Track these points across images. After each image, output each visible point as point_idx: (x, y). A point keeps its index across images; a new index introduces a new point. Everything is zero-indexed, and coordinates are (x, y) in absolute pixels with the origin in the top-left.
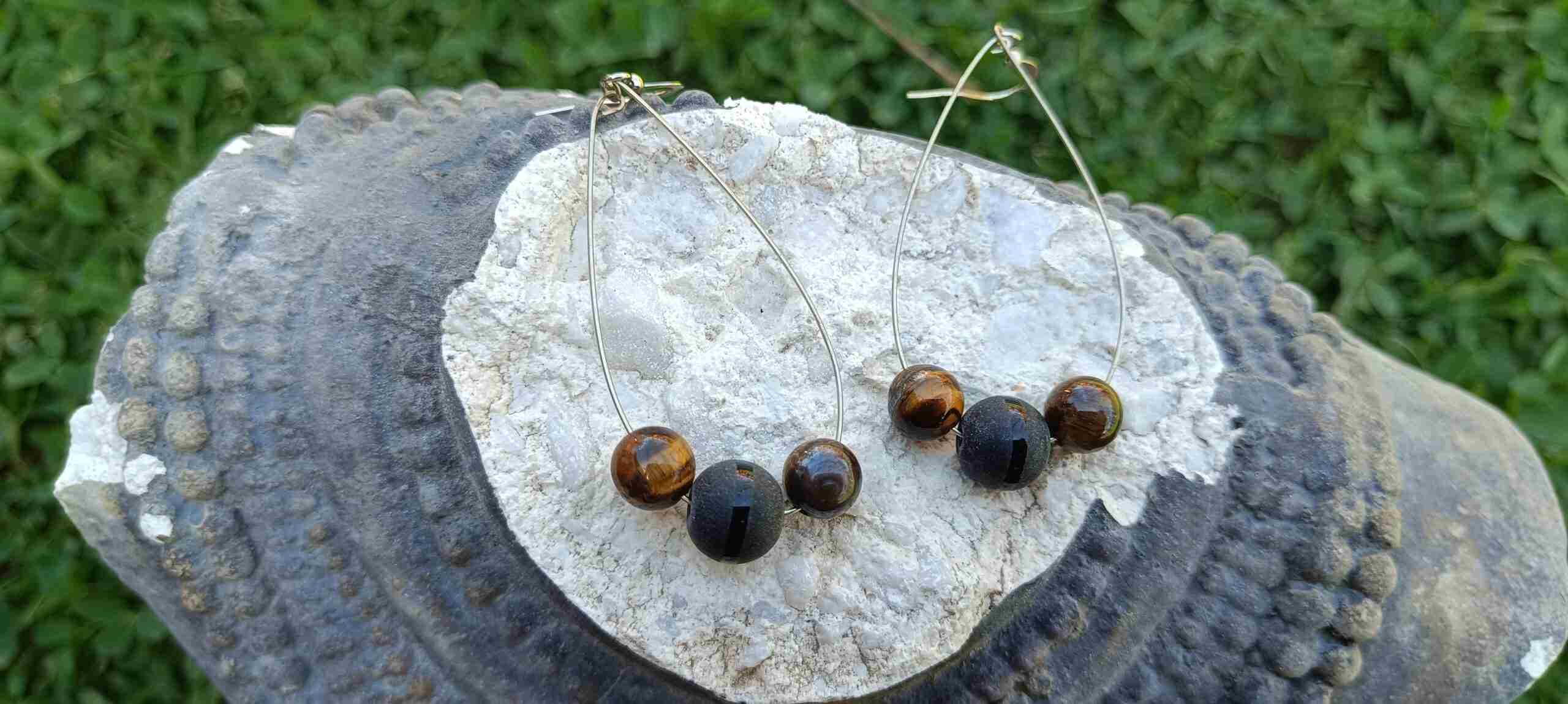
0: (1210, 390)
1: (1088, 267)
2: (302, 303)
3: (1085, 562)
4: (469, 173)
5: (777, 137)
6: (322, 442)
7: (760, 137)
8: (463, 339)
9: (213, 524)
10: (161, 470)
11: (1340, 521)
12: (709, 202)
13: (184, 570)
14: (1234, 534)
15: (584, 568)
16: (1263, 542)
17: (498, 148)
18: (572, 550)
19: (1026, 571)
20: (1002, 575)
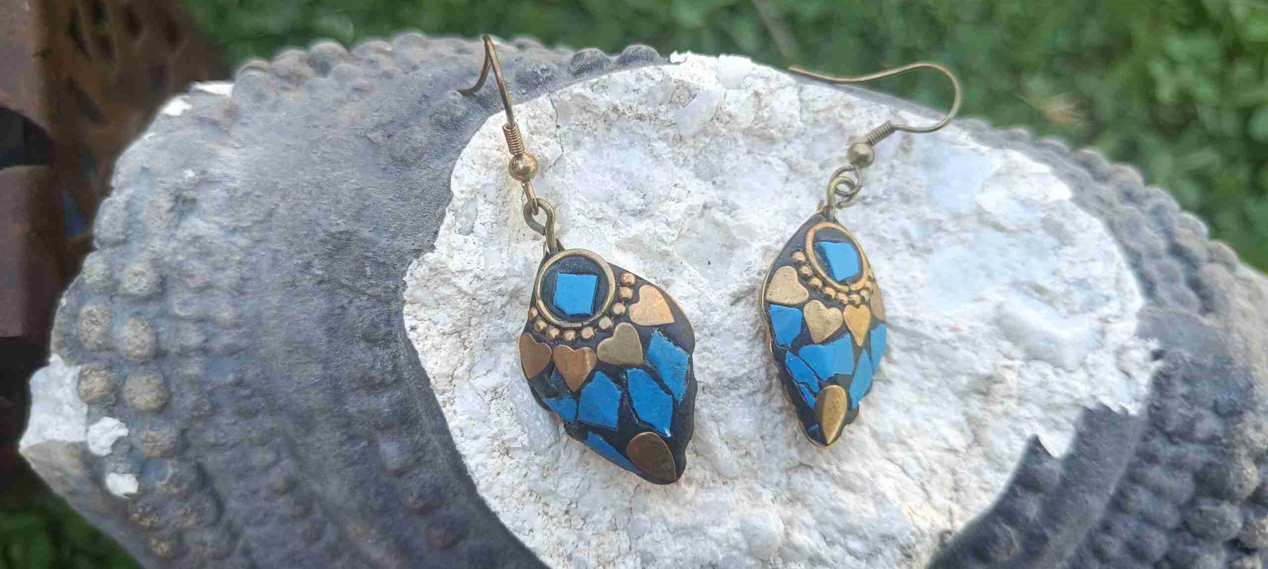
0: (1132, 325)
1: (1019, 209)
2: (253, 267)
3: (1019, 493)
4: (417, 136)
5: (724, 90)
6: (281, 401)
7: (708, 92)
8: (423, 309)
9: (177, 481)
10: (123, 432)
11: (1248, 444)
12: (657, 158)
13: (152, 522)
14: (1151, 458)
15: (553, 528)
16: (1176, 465)
17: (445, 109)
18: (541, 511)
19: (970, 507)
20: (951, 513)
